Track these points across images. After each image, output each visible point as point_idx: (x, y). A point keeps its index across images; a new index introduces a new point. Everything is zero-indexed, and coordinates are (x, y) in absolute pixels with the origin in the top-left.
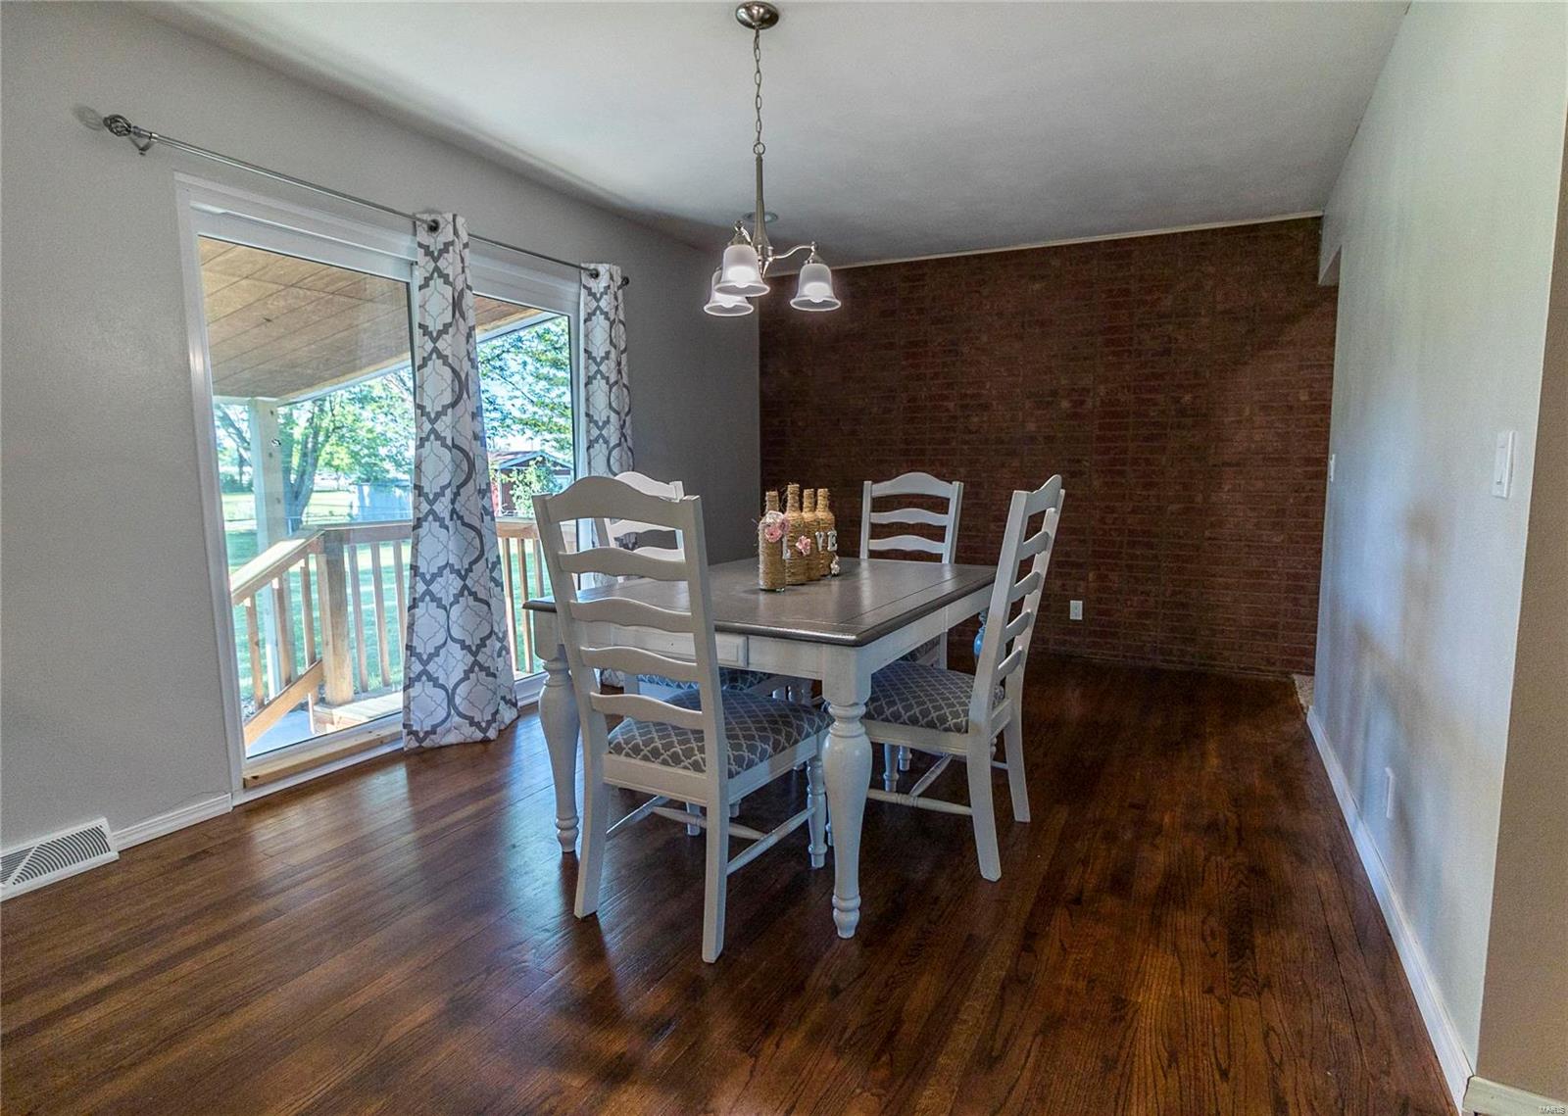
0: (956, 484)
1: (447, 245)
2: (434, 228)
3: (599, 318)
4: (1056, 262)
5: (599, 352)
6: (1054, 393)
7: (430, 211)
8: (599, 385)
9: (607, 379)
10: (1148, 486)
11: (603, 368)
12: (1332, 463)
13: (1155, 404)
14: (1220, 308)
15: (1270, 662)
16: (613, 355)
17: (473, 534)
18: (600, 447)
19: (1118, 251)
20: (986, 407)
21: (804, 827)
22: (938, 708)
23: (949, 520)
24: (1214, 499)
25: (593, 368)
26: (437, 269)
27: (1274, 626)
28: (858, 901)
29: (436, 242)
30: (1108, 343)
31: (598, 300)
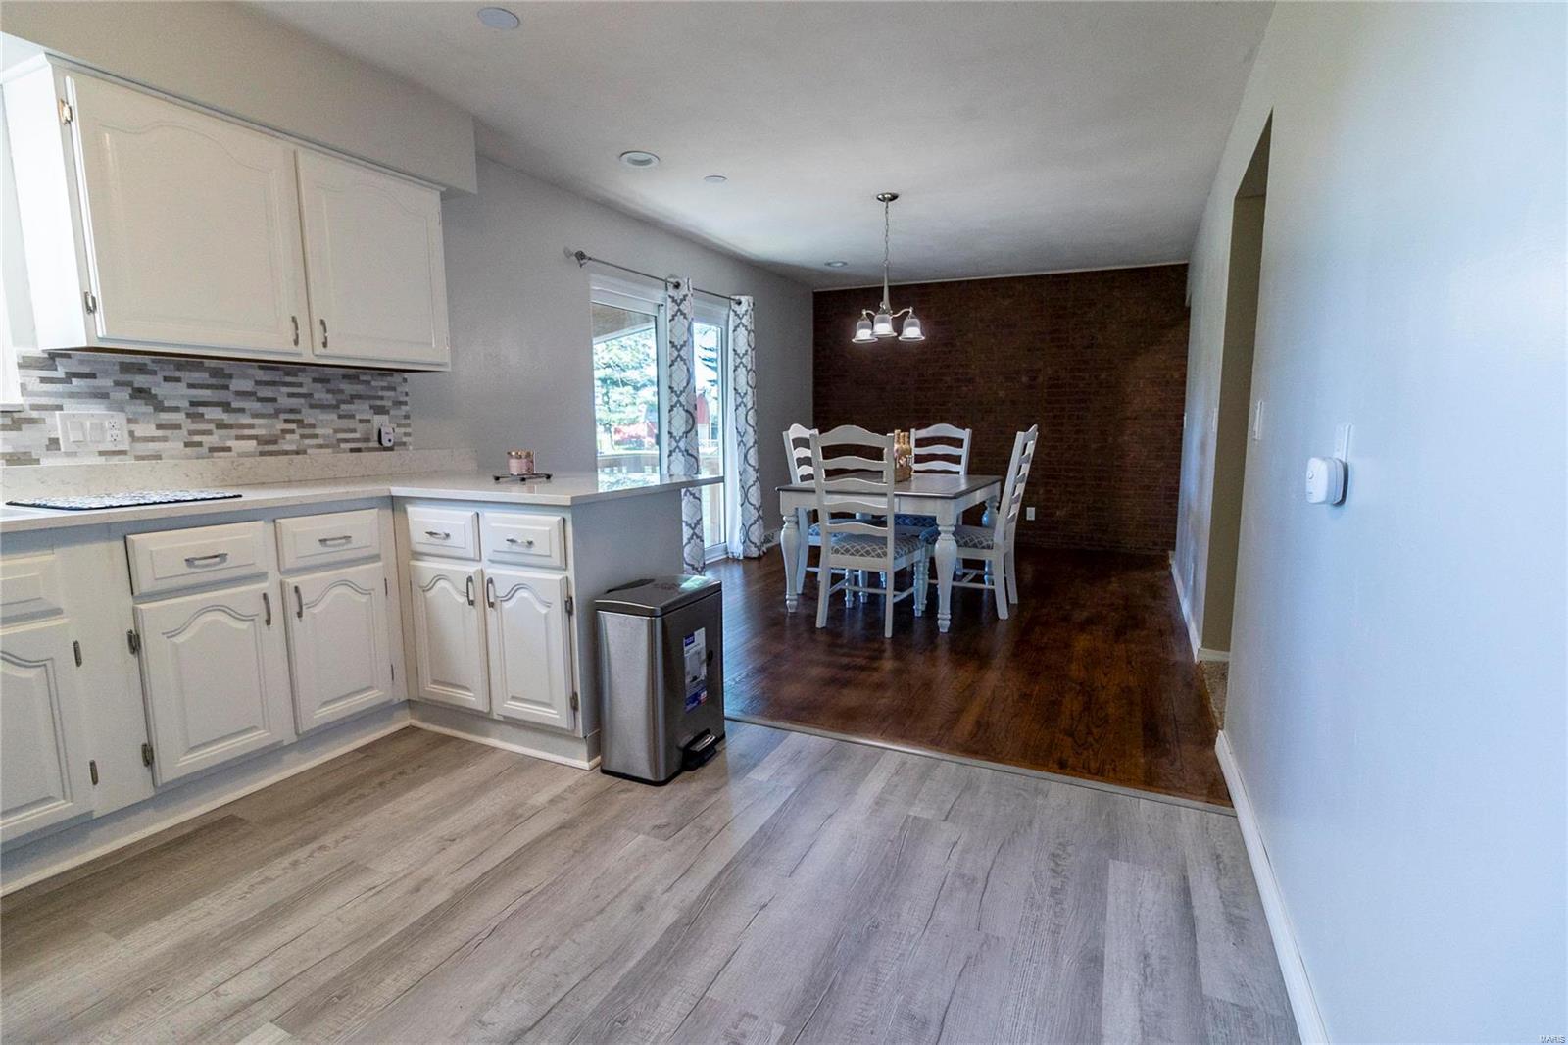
0: (968, 430)
1: (685, 296)
2: (677, 286)
3: (741, 330)
4: (1020, 287)
5: (741, 351)
6: (1018, 373)
7: (672, 277)
8: (742, 370)
9: (746, 367)
10: (1078, 432)
11: (744, 360)
12: (1185, 418)
13: (1084, 379)
14: (1124, 318)
15: (1156, 544)
16: (749, 352)
17: (693, 459)
18: (742, 409)
19: (1061, 281)
20: (971, 381)
21: (912, 595)
22: (977, 538)
23: (964, 452)
24: (1120, 440)
25: (738, 360)
26: (679, 310)
27: (1157, 521)
28: (949, 616)
29: (678, 295)
30: (1052, 340)
31: (741, 318)
